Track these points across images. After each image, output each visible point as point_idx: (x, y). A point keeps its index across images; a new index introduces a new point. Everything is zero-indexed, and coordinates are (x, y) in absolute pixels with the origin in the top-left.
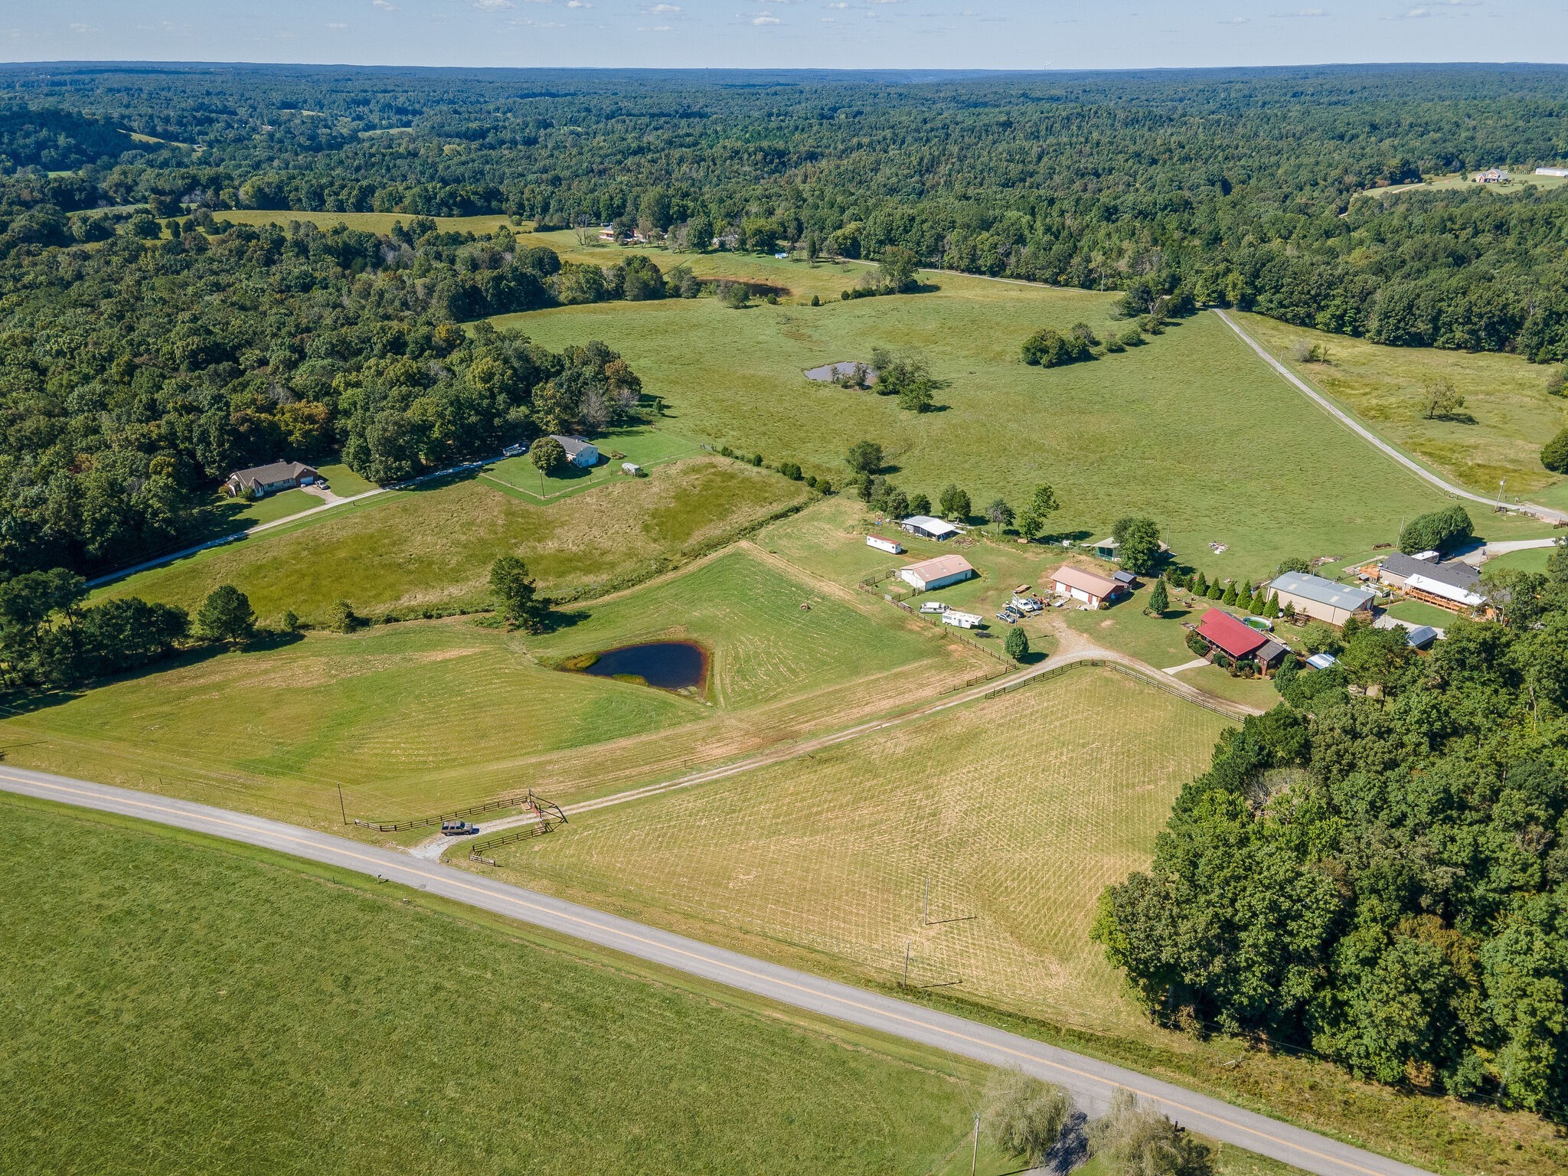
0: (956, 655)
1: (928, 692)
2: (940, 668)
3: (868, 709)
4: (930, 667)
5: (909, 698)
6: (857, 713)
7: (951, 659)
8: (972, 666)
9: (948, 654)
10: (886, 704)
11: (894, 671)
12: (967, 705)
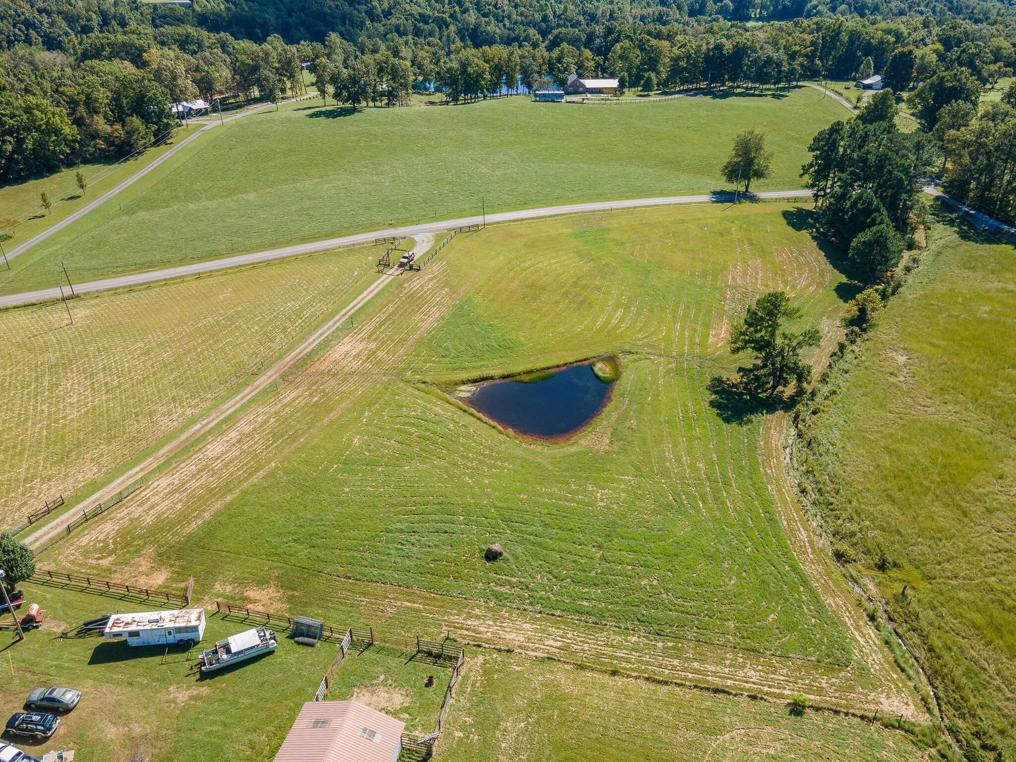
0: (145, 565)
1: (163, 482)
2: (162, 526)
3: (233, 435)
4: (183, 518)
5: (188, 468)
6: (244, 426)
7: (150, 550)
8: (104, 551)
9: (162, 558)
10: (215, 448)
11: (236, 493)
12: (94, 487)
